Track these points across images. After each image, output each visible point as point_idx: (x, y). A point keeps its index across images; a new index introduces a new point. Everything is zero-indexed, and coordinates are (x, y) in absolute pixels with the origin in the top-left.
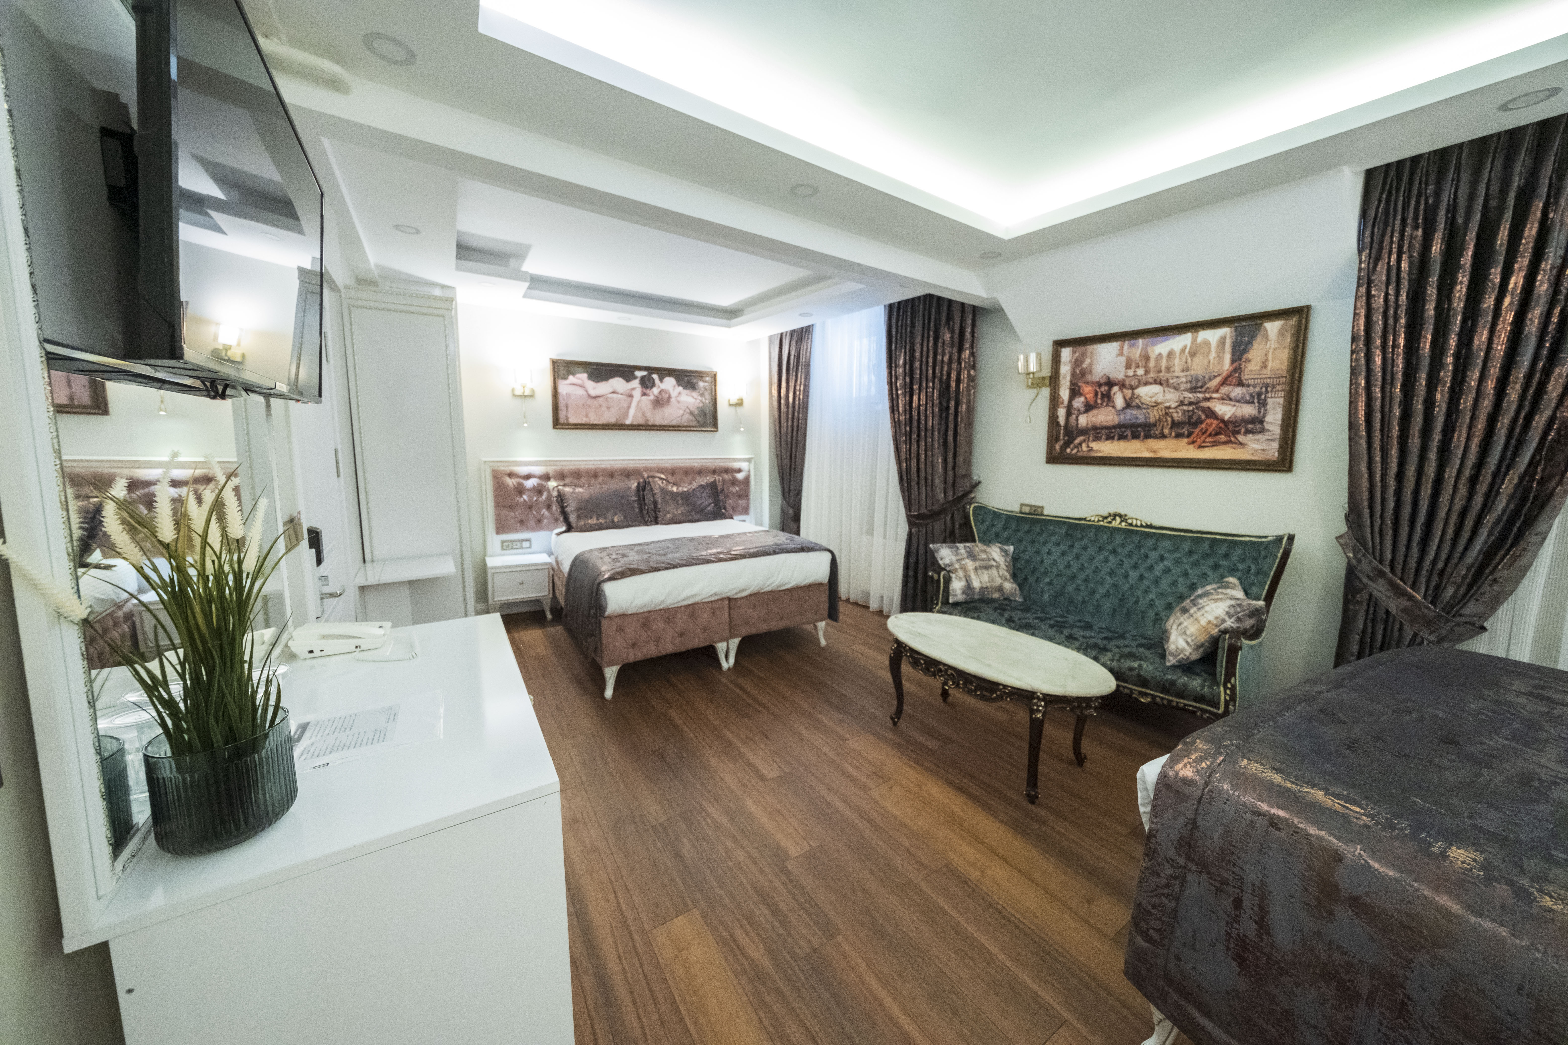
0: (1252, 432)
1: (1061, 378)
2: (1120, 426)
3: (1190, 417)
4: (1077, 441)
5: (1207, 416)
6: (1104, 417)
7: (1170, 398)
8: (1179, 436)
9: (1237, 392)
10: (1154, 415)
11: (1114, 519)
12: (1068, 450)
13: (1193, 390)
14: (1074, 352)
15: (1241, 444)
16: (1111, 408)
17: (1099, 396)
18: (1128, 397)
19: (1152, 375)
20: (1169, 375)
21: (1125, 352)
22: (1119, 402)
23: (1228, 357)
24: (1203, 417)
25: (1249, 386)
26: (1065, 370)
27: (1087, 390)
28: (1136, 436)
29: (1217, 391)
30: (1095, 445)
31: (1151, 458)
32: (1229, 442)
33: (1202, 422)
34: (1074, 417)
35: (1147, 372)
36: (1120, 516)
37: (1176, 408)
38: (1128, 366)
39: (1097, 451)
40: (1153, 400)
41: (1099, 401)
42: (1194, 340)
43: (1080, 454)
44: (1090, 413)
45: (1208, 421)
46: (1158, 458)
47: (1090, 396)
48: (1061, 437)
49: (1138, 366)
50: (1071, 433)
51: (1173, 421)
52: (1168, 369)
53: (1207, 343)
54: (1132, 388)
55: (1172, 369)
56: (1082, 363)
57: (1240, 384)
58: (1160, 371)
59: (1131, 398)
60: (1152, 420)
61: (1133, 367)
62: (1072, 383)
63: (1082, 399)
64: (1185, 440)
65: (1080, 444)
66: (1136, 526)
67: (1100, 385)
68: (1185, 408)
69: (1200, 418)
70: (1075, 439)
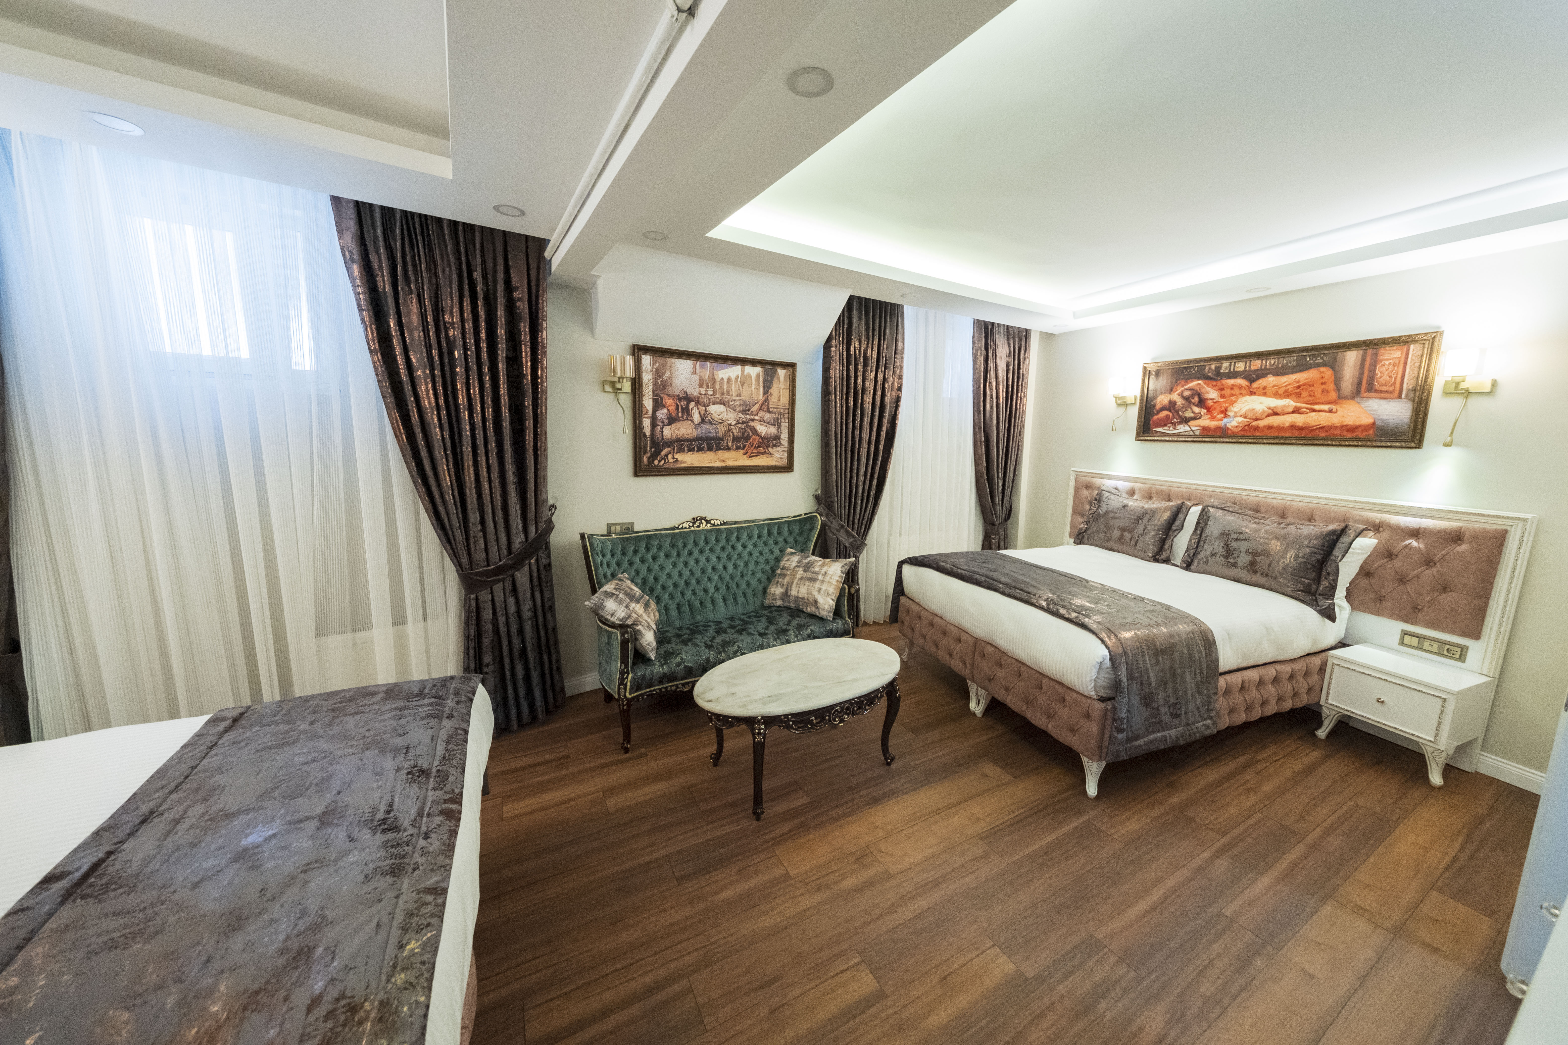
0: (775, 446)
1: (644, 386)
2: (698, 439)
3: (743, 434)
4: (663, 453)
5: (753, 434)
6: (684, 430)
7: (731, 417)
8: (738, 448)
9: (768, 416)
10: (722, 430)
11: (701, 523)
12: (656, 462)
13: (744, 412)
14: (654, 362)
15: (771, 454)
16: (690, 422)
17: (680, 410)
18: (703, 413)
19: (718, 396)
20: (729, 397)
21: (697, 371)
22: (696, 418)
23: (761, 389)
24: (751, 433)
25: (773, 413)
26: (647, 378)
27: (669, 401)
28: (710, 449)
29: (757, 415)
30: (679, 457)
31: (722, 467)
32: (765, 453)
33: (750, 438)
34: (659, 428)
35: (714, 393)
36: (705, 519)
37: (734, 425)
38: (701, 386)
39: (682, 462)
40: (720, 417)
41: (680, 415)
42: (743, 372)
43: (667, 466)
44: (673, 425)
45: (754, 437)
46: (726, 466)
47: (672, 408)
48: (648, 449)
49: (708, 387)
50: (658, 445)
51: (734, 436)
52: (728, 392)
53: (750, 376)
54: (706, 405)
55: (731, 393)
56: (662, 375)
57: (769, 411)
58: (723, 394)
59: (705, 414)
60: (720, 435)
61: (705, 386)
62: (655, 394)
63: (665, 411)
64: (742, 451)
65: (666, 456)
66: (718, 525)
67: (680, 399)
68: (740, 425)
69: (749, 434)
70: (662, 451)
